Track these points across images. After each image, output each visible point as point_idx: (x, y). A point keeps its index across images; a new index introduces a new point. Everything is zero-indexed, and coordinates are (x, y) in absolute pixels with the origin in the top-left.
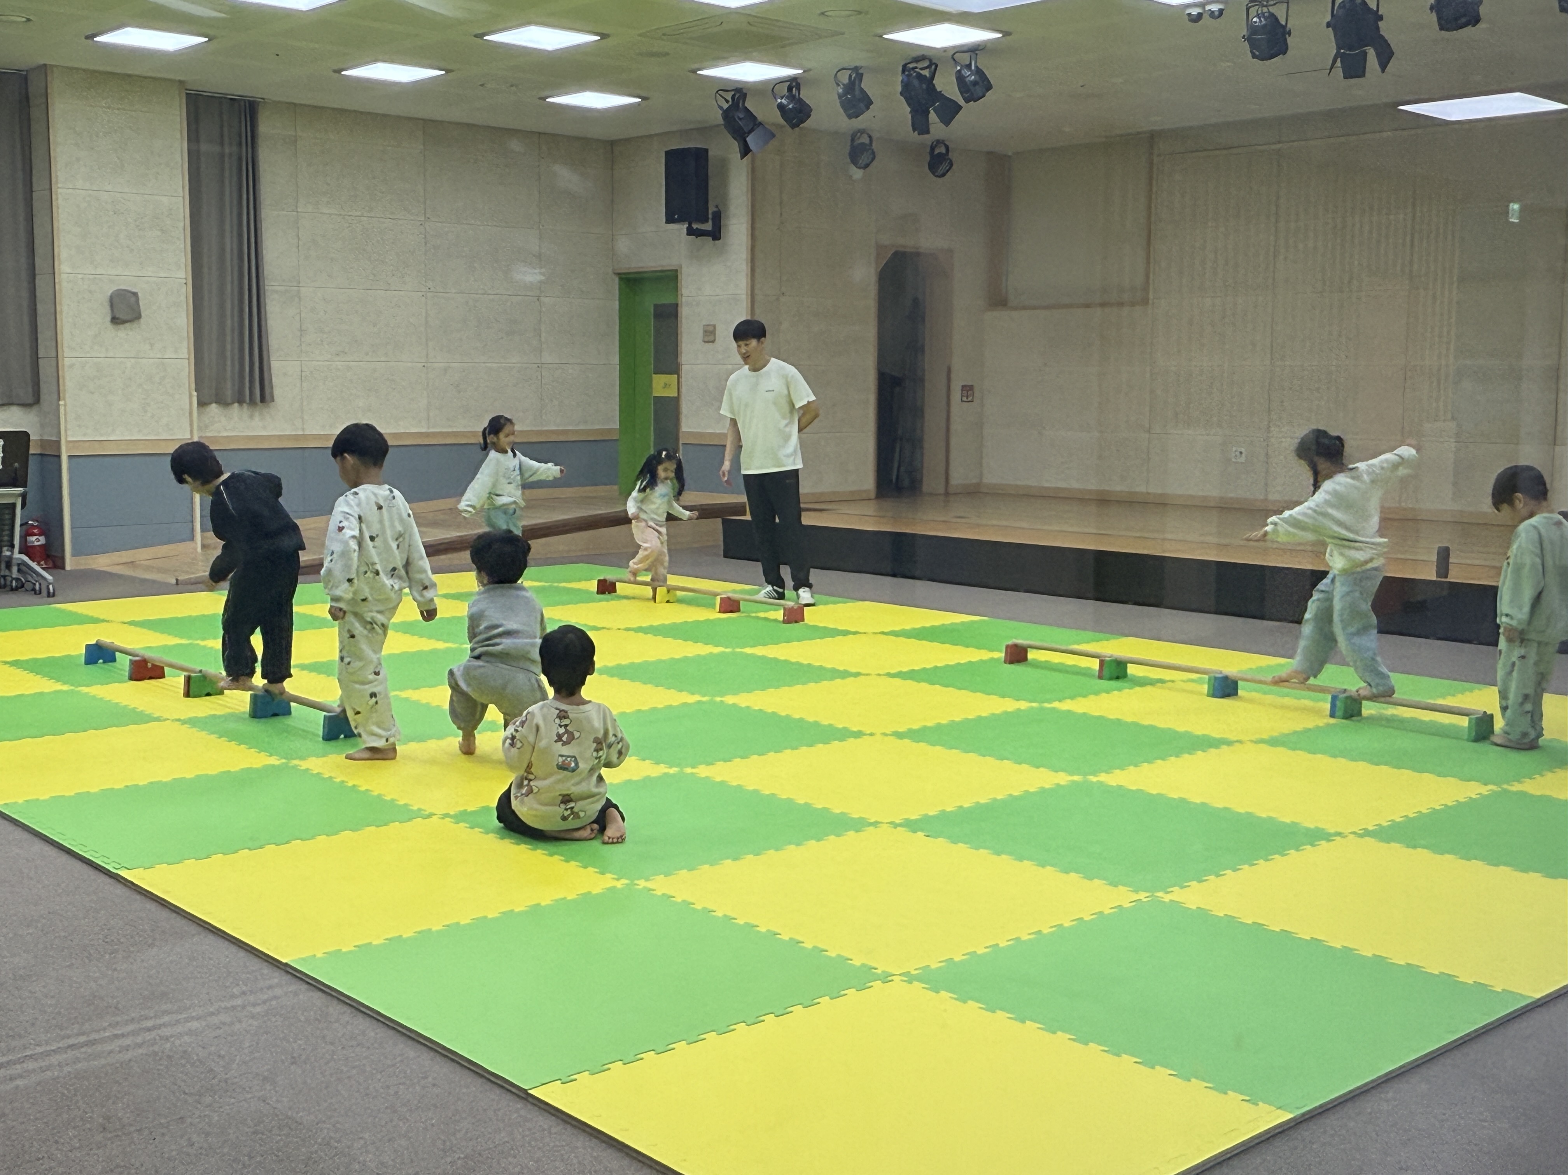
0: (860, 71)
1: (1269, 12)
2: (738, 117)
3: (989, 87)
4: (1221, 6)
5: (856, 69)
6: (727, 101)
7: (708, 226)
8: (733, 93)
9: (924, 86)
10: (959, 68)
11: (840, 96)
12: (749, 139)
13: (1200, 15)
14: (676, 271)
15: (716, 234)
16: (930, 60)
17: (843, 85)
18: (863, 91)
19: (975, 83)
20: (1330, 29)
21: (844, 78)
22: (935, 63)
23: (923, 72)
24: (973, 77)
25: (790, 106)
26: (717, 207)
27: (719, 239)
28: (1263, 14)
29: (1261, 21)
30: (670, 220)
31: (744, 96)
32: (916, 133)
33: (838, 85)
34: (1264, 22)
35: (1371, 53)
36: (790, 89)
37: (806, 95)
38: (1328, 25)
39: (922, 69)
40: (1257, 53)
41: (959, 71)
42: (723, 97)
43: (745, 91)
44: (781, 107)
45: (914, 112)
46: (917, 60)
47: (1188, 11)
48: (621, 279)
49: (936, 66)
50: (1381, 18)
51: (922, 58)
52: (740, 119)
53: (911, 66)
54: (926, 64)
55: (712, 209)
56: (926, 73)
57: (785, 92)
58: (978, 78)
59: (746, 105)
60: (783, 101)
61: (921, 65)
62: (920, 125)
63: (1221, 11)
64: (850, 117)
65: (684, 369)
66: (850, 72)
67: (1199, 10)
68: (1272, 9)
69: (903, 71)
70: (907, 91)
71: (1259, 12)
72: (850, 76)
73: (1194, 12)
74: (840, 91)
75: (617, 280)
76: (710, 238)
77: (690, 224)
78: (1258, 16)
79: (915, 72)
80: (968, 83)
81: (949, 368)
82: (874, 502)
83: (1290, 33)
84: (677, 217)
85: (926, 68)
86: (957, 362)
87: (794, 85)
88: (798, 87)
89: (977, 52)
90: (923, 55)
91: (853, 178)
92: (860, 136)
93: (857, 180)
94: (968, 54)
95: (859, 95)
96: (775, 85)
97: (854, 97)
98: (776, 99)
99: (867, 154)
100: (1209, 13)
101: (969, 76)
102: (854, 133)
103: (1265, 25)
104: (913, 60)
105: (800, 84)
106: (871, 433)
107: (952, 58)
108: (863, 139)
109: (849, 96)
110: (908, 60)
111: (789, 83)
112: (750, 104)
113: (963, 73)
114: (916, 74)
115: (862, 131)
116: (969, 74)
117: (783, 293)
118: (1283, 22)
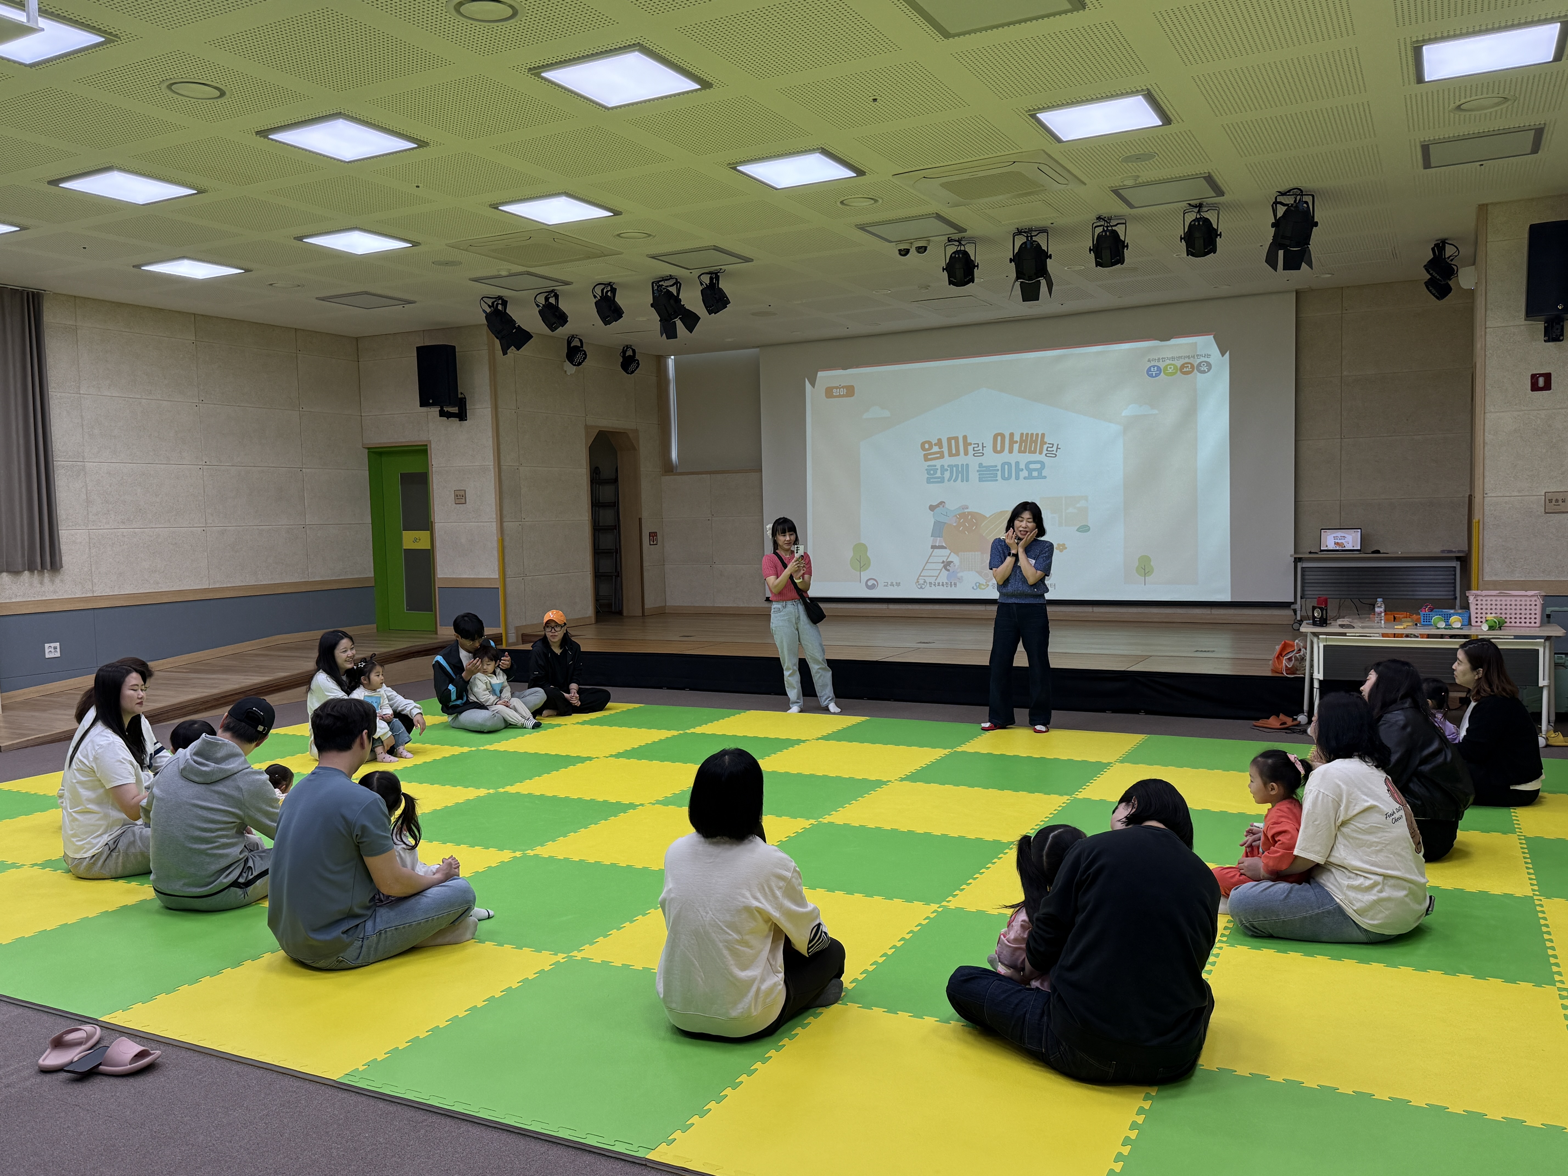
0: (614, 286)
1: (962, 249)
2: (501, 321)
3: (726, 303)
4: (925, 245)
5: (609, 284)
6: (490, 307)
7: (455, 410)
8: (494, 300)
9: (673, 300)
11: (596, 306)
13: (908, 252)
14: (428, 445)
15: (462, 416)
16: (676, 279)
17: (599, 297)
18: (616, 303)
19: (718, 299)
20: (1013, 263)
21: (598, 291)
22: (679, 283)
23: (670, 289)
24: (717, 294)
25: (551, 313)
26: (462, 393)
27: (466, 420)
28: (957, 251)
29: (958, 256)
30: (424, 403)
31: (505, 303)
32: (664, 335)
33: (595, 297)
34: (960, 257)
35: (1043, 282)
36: (547, 299)
37: (563, 304)
38: (1011, 261)
39: (667, 286)
40: (954, 281)
41: (704, 289)
42: (486, 304)
44: (542, 313)
45: (663, 321)
46: (665, 279)
47: (899, 248)
48: (369, 452)
49: (681, 285)
50: (1050, 257)
51: (671, 277)
53: (660, 283)
54: (673, 281)
55: (459, 395)
56: (673, 290)
57: (543, 301)
58: (721, 295)
59: (507, 312)
60: (545, 308)
61: (666, 284)
62: (669, 331)
63: (925, 248)
64: (606, 323)
65: (437, 526)
66: (603, 286)
67: (909, 247)
68: (966, 248)
69: (653, 288)
70: (657, 304)
71: (955, 249)
72: (602, 290)
73: (904, 248)
74: (597, 301)
75: (366, 453)
76: (459, 419)
77: (442, 408)
79: (663, 288)
81: (640, 519)
82: (594, 626)
83: (977, 266)
84: (431, 401)
85: (671, 286)
86: (645, 515)
87: (552, 295)
88: (557, 297)
89: (718, 274)
90: (670, 275)
91: (567, 373)
92: (574, 340)
93: (570, 374)
94: (710, 275)
95: (614, 305)
96: (537, 295)
97: (610, 307)
98: (538, 307)
99: (580, 354)
100: (916, 249)
101: (713, 293)
103: (961, 259)
104: (662, 279)
105: (558, 295)
106: (590, 572)
107: (699, 279)
108: (577, 343)
109: (605, 306)
110: (657, 279)
111: (546, 294)
112: (509, 310)
113: (708, 290)
114: (665, 290)
115: (577, 337)
116: (713, 291)
117: (521, 464)
118: (973, 258)
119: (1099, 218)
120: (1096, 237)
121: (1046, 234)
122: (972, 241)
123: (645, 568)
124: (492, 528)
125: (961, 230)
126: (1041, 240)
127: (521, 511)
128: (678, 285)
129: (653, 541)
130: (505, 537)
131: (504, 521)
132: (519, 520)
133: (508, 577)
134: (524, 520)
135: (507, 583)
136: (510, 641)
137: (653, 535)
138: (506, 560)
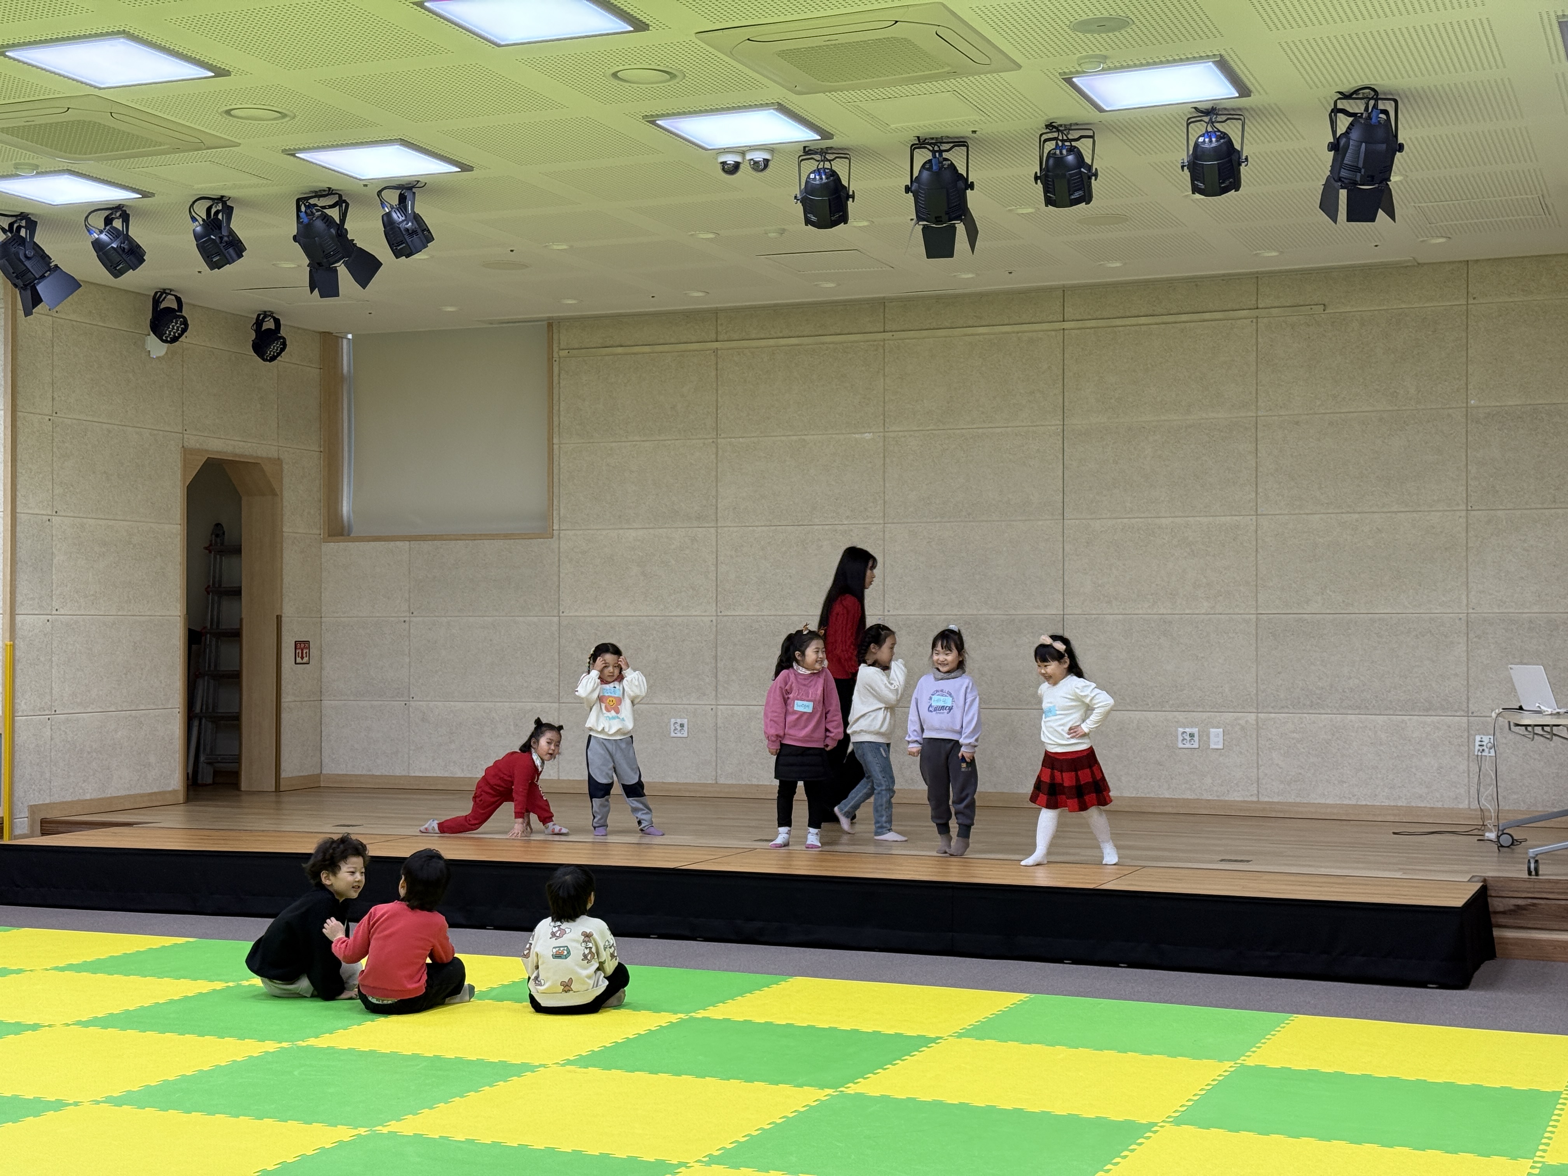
0: (229, 203)
1: (828, 168)
2: (24, 255)
3: (429, 238)
4: (767, 156)
5: (221, 199)
8: (11, 220)
9: (333, 231)
10: (387, 211)
11: (197, 237)
13: (737, 166)
16: (340, 196)
18: (232, 233)
19: (412, 233)
20: (911, 194)
21: (201, 210)
22: (345, 201)
23: (329, 212)
24: (410, 224)
25: (114, 245)
28: (824, 169)
29: (821, 179)
31: (32, 225)
32: (316, 291)
33: (194, 219)
34: (824, 180)
35: (960, 227)
36: (108, 221)
38: (908, 189)
39: (324, 207)
40: (813, 218)
41: (388, 215)
44: (98, 245)
45: (314, 265)
46: (319, 194)
47: (722, 159)
49: (348, 205)
50: (971, 186)
51: (330, 192)
52: (26, 258)
53: (312, 201)
54: (335, 199)
56: (334, 213)
57: (102, 224)
58: (417, 226)
59: (35, 240)
60: (103, 237)
61: (322, 202)
62: (322, 283)
63: (766, 161)
64: (212, 266)
66: (208, 203)
67: (738, 159)
68: (833, 166)
69: (299, 209)
70: (305, 237)
71: (821, 166)
72: (209, 210)
73: (731, 159)
74: (199, 229)
78: (818, 171)
79: (316, 210)
80: (400, 231)
81: (279, 618)
82: (182, 807)
83: (853, 197)
85: (331, 206)
86: (289, 611)
87: (118, 214)
88: (125, 218)
89: (414, 190)
90: (329, 188)
91: (151, 356)
92: (165, 297)
93: (158, 358)
94: (399, 191)
95: (228, 237)
96: (90, 214)
97: (221, 238)
98: (91, 234)
99: (176, 323)
100: (752, 163)
101: (403, 221)
102: (156, 293)
103: (826, 183)
104: (314, 195)
105: (128, 215)
106: (178, 710)
107: (378, 196)
108: (169, 302)
109: (212, 237)
110: (305, 193)
111: (107, 213)
112: (39, 239)
113: (394, 216)
114: (320, 213)
115: (168, 291)
116: (403, 218)
117: (56, 512)
118: (845, 183)
119: (1050, 126)
120: (1045, 155)
121: (965, 148)
122: (843, 154)
123: (284, 706)
125: (826, 135)
126: (957, 158)
127: (51, 597)
128: (344, 205)
129: (302, 658)
130: (16, 642)
131: (17, 612)
132: (49, 612)
133: (20, 714)
134: (57, 613)
135: (17, 725)
136: (18, 832)
137: (302, 647)
138: (18, 681)
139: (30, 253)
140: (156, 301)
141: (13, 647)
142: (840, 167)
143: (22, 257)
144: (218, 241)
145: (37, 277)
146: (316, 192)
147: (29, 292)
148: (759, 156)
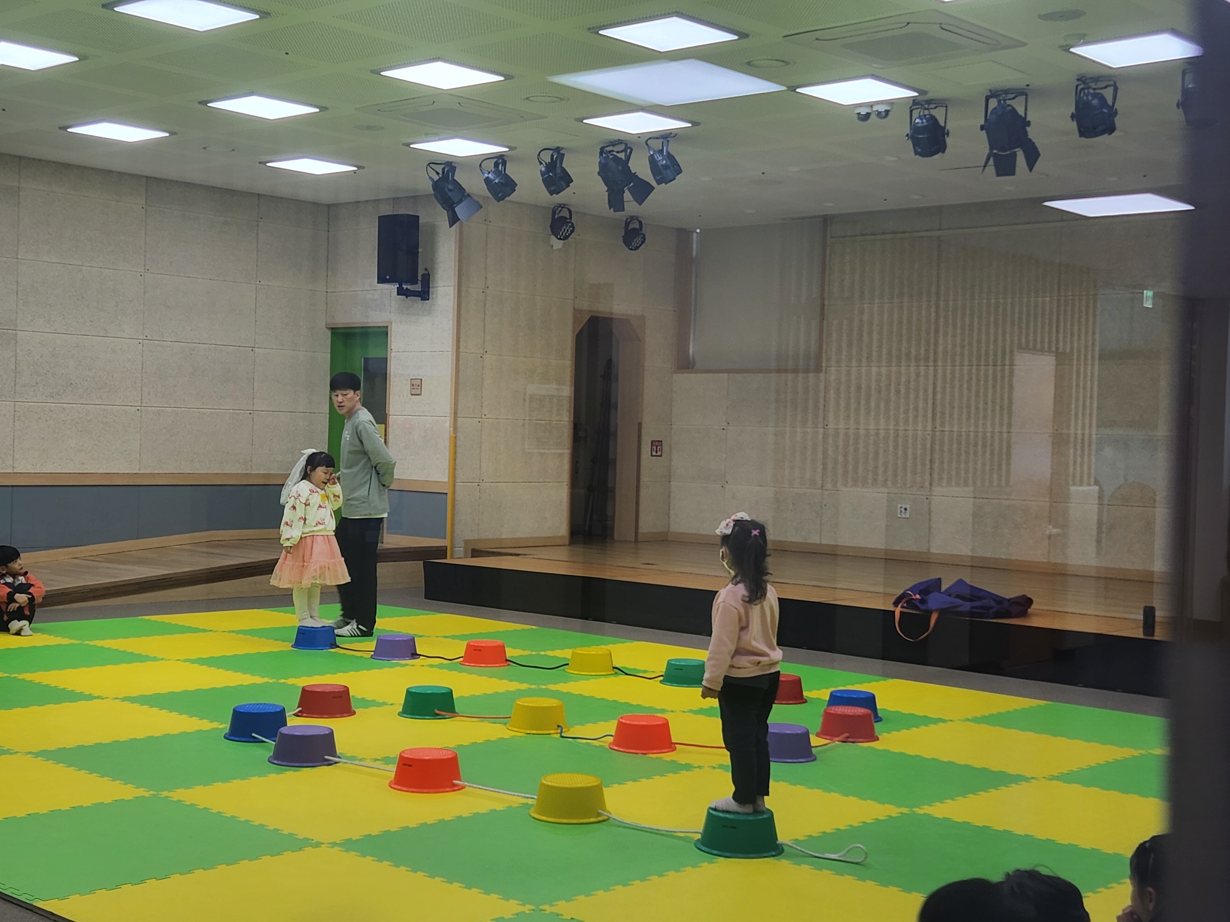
0: (562, 152)
1: (930, 115)
2: (448, 189)
3: (679, 171)
4: (888, 108)
5: (558, 150)
6: (438, 173)
7: (418, 287)
8: (443, 166)
9: (620, 168)
10: (652, 153)
11: (542, 174)
12: (456, 209)
13: (868, 115)
14: (387, 327)
15: (424, 295)
16: (626, 144)
17: (546, 163)
18: (564, 170)
19: (666, 167)
20: (984, 131)
21: (547, 157)
22: (630, 148)
23: (619, 155)
24: (664, 161)
25: (497, 181)
26: (426, 270)
27: (428, 299)
28: (925, 116)
29: (922, 122)
30: (382, 280)
31: (453, 169)
32: (612, 209)
33: (541, 163)
34: (925, 124)
35: (1020, 154)
36: (496, 165)
37: (511, 170)
38: (982, 128)
39: (618, 152)
40: (920, 150)
41: (652, 155)
42: (434, 170)
43: (453, 164)
44: (487, 181)
45: (610, 191)
46: (614, 143)
47: (858, 111)
48: (332, 333)
49: (632, 150)
50: (1028, 124)
51: (620, 142)
52: (451, 191)
53: (608, 149)
54: (622, 147)
55: (421, 272)
56: (622, 156)
57: (492, 168)
58: (669, 163)
59: (455, 178)
60: (490, 175)
62: (616, 202)
63: (887, 112)
64: (551, 193)
65: (391, 419)
66: (552, 152)
67: (868, 111)
68: (934, 112)
69: (601, 154)
70: (604, 171)
71: (922, 114)
72: (552, 156)
73: (863, 111)
74: (543, 169)
75: (329, 333)
76: (420, 298)
77: (401, 285)
78: (920, 117)
79: (612, 154)
80: (660, 166)
81: (640, 424)
82: (567, 548)
83: (948, 134)
84: (388, 277)
85: (622, 151)
86: (647, 419)
87: (500, 161)
88: (504, 163)
89: (668, 139)
90: (619, 140)
91: (554, 248)
92: (561, 210)
93: (559, 250)
94: (661, 141)
95: (560, 173)
96: (484, 160)
97: (555, 175)
98: (483, 173)
99: (566, 227)
100: (877, 113)
101: (660, 160)
102: (555, 207)
103: (926, 125)
104: (610, 144)
105: (506, 161)
106: (566, 483)
107: (647, 144)
108: (565, 213)
109: (551, 174)
110: (606, 143)
111: (496, 160)
112: (459, 177)
113: (655, 157)
114: (612, 156)
115: (562, 206)
116: (661, 158)
117: (486, 352)
118: (942, 124)
121: (1024, 97)
122: (944, 103)
123: (642, 484)
124: (447, 423)
125: (923, 92)
126: (1017, 104)
127: (482, 406)
128: (629, 150)
129: (657, 452)
130: (458, 434)
131: (458, 416)
132: (480, 416)
133: (459, 481)
134: (486, 417)
135: (457, 488)
136: (456, 556)
137: (657, 445)
138: (458, 461)
139: (450, 187)
140: (554, 213)
141: (455, 438)
142: (939, 114)
143: (446, 190)
144: (554, 177)
145: (455, 202)
146: (610, 142)
147: (450, 212)
148: (882, 108)
